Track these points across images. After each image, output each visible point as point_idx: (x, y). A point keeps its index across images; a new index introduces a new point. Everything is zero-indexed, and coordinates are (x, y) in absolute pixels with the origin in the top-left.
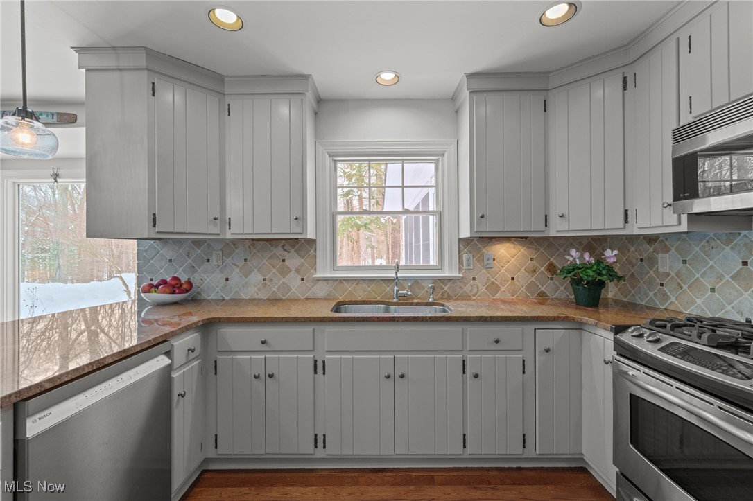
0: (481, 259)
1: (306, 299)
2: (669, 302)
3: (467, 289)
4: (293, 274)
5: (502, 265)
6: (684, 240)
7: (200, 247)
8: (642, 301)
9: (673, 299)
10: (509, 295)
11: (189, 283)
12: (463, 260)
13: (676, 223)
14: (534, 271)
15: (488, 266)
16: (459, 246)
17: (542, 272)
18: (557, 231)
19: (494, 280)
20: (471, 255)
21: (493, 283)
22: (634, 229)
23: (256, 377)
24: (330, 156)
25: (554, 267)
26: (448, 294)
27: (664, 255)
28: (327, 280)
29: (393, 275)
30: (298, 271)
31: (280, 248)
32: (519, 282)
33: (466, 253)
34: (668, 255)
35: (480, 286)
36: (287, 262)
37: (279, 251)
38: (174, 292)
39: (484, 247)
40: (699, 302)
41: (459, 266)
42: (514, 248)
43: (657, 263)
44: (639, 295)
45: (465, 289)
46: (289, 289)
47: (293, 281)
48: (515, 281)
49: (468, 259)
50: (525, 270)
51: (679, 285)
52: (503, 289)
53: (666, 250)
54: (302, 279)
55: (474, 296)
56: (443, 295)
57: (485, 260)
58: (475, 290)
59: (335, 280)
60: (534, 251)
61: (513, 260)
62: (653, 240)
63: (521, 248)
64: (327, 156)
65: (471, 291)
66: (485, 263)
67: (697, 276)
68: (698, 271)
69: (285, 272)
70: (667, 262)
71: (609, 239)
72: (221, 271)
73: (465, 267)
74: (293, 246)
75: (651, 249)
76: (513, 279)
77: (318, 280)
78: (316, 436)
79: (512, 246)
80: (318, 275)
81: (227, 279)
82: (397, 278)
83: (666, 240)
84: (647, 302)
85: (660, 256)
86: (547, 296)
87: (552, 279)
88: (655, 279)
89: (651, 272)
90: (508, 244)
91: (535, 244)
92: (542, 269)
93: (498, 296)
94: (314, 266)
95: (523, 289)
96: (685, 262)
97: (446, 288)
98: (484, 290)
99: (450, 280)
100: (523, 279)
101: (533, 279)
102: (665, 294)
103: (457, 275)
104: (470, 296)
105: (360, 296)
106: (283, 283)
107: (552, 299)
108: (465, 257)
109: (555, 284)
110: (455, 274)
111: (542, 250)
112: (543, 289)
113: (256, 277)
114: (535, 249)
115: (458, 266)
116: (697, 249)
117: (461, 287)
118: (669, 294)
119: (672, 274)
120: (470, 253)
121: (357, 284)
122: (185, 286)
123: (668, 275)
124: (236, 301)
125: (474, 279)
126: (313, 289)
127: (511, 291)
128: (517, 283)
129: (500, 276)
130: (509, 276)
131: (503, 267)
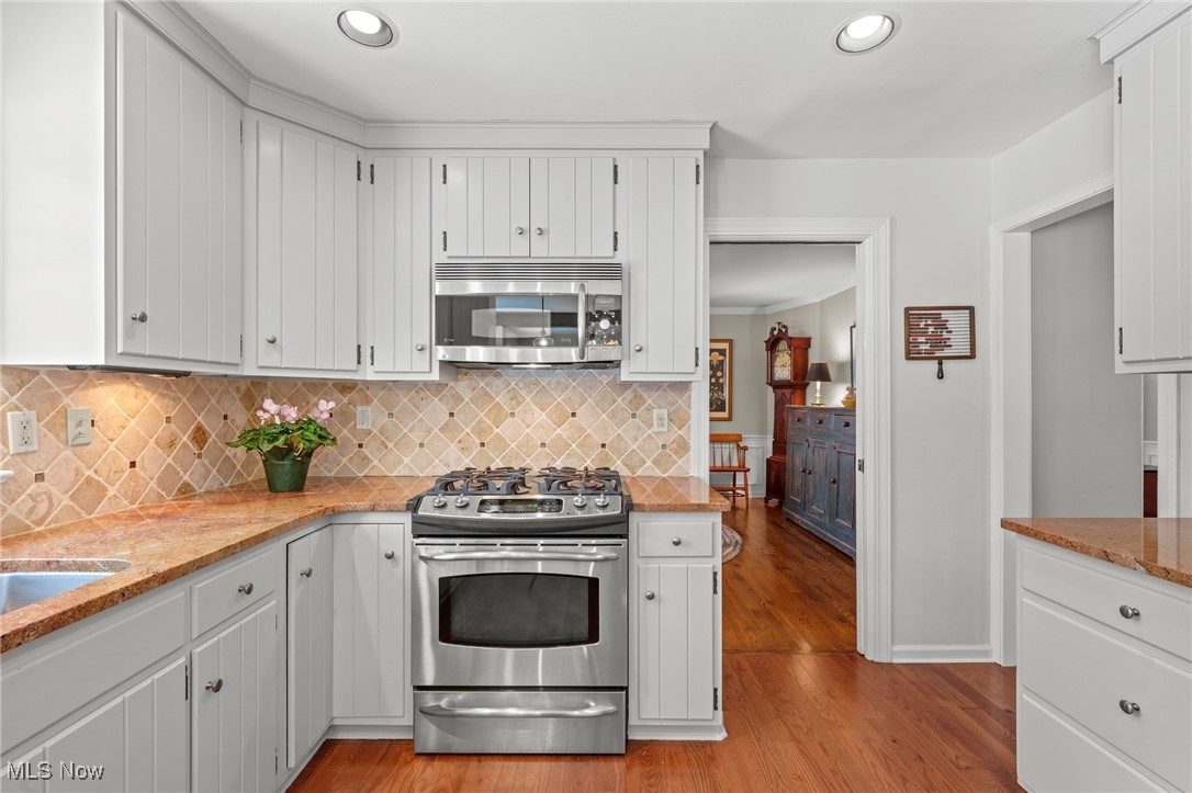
0: (60, 421)
2: (370, 466)
3: (19, 507)
5: (111, 435)
6: (390, 389)
8: (330, 471)
9: (375, 462)
10: (126, 502)
12: (6, 426)
13: (428, 370)
14: (172, 444)
15: (79, 441)
17: (185, 444)
18: (260, 367)
19: (91, 472)
20: (29, 414)
21: (89, 480)
22: (369, 374)
25: (204, 433)
27: (365, 408)
32: (145, 470)
33: (17, 408)
34: (369, 408)
35: (56, 495)
39: (68, 392)
40: (406, 460)
42: (136, 396)
43: (355, 418)
44: (326, 465)
45: (13, 509)
48: (137, 469)
49: (23, 425)
50: (156, 442)
51: (383, 443)
52: (112, 492)
53: (368, 401)
55: (39, 522)
57: (70, 424)
58: (41, 509)
60: (171, 403)
61: (133, 422)
62: (348, 388)
63: (148, 394)
65: (31, 511)
66: (72, 431)
67: (405, 431)
68: (405, 426)
70: (369, 417)
71: (269, 384)
73: (13, 447)
75: (345, 400)
76: (133, 464)
79: (131, 390)
83: (368, 388)
84: (338, 472)
85: (360, 408)
86: (193, 490)
87: (199, 456)
88: (350, 440)
89: (345, 431)
90: (124, 386)
91: (174, 388)
92: (185, 438)
93: (102, 508)
95: (153, 484)
96: (391, 415)
98: (66, 501)
100: (153, 461)
101: (170, 460)
102: (365, 458)
107: (200, 496)
108: (12, 418)
109: (204, 465)
111: (184, 400)
112: (186, 478)
114: (174, 399)
116: (405, 400)
118: (370, 456)
119: (375, 431)
120: (28, 407)
123: (369, 432)
125: (39, 477)
127: (130, 493)
128: (142, 473)
129: (105, 461)
130: (125, 459)
131: (112, 440)
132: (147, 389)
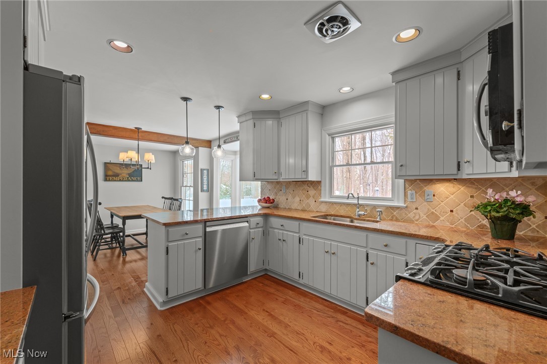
0: (423, 194)
1: (317, 211)
3: (411, 215)
4: (311, 198)
5: (442, 200)
7: (279, 185)
10: (448, 223)
11: (273, 200)
12: (407, 195)
15: (428, 200)
16: (405, 185)
19: (434, 211)
20: (414, 192)
21: (433, 213)
23: (279, 240)
24: (329, 135)
26: (396, 217)
28: (326, 202)
29: (356, 202)
30: (313, 197)
31: (306, 185)
32: (458, 214)
33: (411, 190)
35: (422, 215)
36: (309, 192)
37: (306, 187)
38: (266, 203)
39: (425, 186)
41: (405, 199)
42: (454, 187)
45: (409, 215)
46: (310, 206)
47: (311, 201)
48: (454, 213)
49: (412, 194)
50: (465, 205)
52: (442, 218)
54: (315, 201)
55: (417, 221)
56: (392, 217)
57: (426, 195)
58: (417, 217)
59: (330, 203)
61: (452, 196)
63: (460, 187)
64: (327, 136)
65: (414, 217)
66: (426, 197)
69: (308, 197)
72: (285, 196)
73: (409, 199)
74: (311, 184)
76: (452, 211)
77: (322, 202)
78: (300, 272)
79: (451, 185)
80: (322, 200)
81: (287, 199)
82: (358, 204)
90: (447, 184)
91: (476, 184)
93: (438, 223)
94: (320, 194)
95: (462, 220)
97: (395, 213)
98: (425, 217)
99: (398, 208)
100: (463, 212)
101: (473, 213)
103: (403, 205)
104: (413, 221)
105: (342, 213)
106: (308, 203)
108: (409, 192)
110: (402, 204)
111: (483, 189)
112: (483, 222)
113: (297, 199)
114: (476, 188)
115: (403, 198)
117: (406, 214)
120: (414, 190)
121: (341, 206)
122: (271, 201)
124: (290, 209)
125: (417, 209)
126: (320, 207)
127: (450, 221)
128: (456, 215)
129: (439, 208)
130: (448, 209)
131: (442, 201)
132: (459, 185)
